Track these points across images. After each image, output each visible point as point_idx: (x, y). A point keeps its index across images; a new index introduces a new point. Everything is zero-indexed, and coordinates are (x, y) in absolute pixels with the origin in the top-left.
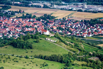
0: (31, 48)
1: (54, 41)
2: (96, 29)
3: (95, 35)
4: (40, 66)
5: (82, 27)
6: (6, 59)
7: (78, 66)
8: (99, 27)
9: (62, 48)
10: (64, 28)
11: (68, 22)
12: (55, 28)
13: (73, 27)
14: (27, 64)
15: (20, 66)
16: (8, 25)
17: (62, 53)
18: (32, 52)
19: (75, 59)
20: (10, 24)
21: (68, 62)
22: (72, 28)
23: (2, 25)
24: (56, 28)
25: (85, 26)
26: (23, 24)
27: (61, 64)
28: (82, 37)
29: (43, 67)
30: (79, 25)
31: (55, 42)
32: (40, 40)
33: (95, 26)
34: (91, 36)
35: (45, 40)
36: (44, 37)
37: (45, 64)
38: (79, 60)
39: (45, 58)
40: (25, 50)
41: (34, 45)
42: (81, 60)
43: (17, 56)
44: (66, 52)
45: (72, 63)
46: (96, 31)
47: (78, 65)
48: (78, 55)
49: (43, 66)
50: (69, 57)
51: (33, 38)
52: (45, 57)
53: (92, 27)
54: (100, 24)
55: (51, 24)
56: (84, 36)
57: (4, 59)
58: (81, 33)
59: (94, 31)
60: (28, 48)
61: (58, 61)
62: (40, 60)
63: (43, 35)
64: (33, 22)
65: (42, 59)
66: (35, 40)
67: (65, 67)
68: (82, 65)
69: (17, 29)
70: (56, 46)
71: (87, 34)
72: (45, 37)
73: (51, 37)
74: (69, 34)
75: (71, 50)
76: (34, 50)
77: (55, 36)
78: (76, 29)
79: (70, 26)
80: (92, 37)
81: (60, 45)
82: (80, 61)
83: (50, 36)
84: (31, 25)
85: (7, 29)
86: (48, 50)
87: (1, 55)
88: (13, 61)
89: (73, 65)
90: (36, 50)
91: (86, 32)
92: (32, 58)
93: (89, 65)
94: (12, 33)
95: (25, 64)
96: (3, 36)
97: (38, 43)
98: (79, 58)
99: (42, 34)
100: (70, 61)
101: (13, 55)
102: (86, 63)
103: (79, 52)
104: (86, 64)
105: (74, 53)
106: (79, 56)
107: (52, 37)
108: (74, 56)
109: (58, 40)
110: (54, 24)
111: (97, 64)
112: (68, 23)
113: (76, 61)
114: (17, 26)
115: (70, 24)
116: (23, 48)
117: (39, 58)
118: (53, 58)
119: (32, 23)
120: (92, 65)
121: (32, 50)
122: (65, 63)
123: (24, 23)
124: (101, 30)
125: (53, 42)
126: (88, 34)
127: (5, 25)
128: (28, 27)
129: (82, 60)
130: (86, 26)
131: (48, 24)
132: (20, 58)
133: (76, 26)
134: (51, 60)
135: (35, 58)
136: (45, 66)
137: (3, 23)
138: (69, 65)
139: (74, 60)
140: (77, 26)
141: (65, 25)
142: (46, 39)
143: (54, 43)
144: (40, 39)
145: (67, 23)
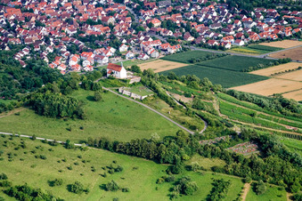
0: (80, 117)
1: (139, 97)
2: (254, 24)
3: (251, 42)
4: (102, 172)
5: (221, 19)
6: (16, 149)
7: (201, 171)
8: (262, 17)
9: (160, 116)
10: (178, 22)
11: (189, 4)
12: (157, 24)
13: (201, 20)
14: (69, 165)
15: (49, 173)
16: (46, 20)
17: (160, 131)
18: (81, 128)
19: (194, 150)
20: (52, 14)
21: (175, 161)
22: (199, 23)
23: (33, 19)
24: (159, 24)
25: (228, 15)
26: (80, 15)
27: (156, 165)
28: (222, 48)
29: (108, 175)
30: (215, 14)
31: (141, 101)
32: (103, 95)
33: (253, 13)
34: (242, 43)
35: (117, 94)
36: (113, 86)
37: (115, 166)
38: (204, 152)
39: (114, 148)
40: (65, 123)
41: (89, 108)
42: (209, 154)
43: (43, 142)
44: (172, 130)
45: (186, 163)
46: (254, 29)
47: (202, 169)
48: (201, 138)
49: (109, 172)
50: (177, 146)
51: (85, 88)
52: (115, 144)
53: (245, 17)
54: (266, 7)
55: (147, 13)
56: (226, 47)
57: (10, 149)
58: (220, 35)
59: (250, 30)
60: (72, 118)
61: (148, 157)
62: (101, 152)
63: (112, 79)
64: (107, 7)
65: (108, 150)
66: (92, 93)
67: (167, 176)
68: (213, 169)
69: (66, 30)
70: (145, 111)
71: (233, 40)
72: (116, 86)
73: (131, 86)
74: (191, 39)
75: (183, 123)
76: (87, 124)
77: (142, 82)
78: (207, 25)
79: (194, 16)
80: (245, 46)
81: (156, 108)
82: (206, 156)
83: (131, 83)
84: (100, 18)
85: (44, 31)
86: (125, 124)
87: (3, 136)
88: (33, 155)
89: (189, 168)
90: (92, 122)
91: (231, 33)
92: (81, 149)
93: (230, 168)
94: (52, 43)
95: (63, 166)
96: (31, 52)
97: (99, 103)
98: (205, 148)
99: (108, 75)
100: (182, 159)
101: (33, 139)
102: (224, 163)
103: (205, 127)
104: (222, 166)
105: (193, 133)
106: (205, 142)
107: (134, 84)
108: (191, 144)
109: (152, 94)
110: (156, 12)
111: (252, 168)
112: (190, 9)
113: (197, 156)
114: (67, 21)
115: (193, 9)
116: (59, 116)
117: (100, 147)
118: (136, 149)
119: (103, 12)
120: (238, 170)
121: (81, 123)
122: (168, 163)
123: (85, 10)
124: (267, 26)
125: (137, 99)
126: (235, 39)
127: (38, 18)
128: (92, 23)
129: (213, 155)
130: (231, 15)
131: (142, 12)
132: (50, 147)
133: (207, 16)
134: (131, 154)
135: (90, 146)
136: (116, 170)
137: (36, 12)
138: (177, 170)
139: (192, 154)
140: (210, 17)
141: (182, 14)
142: (120, 91)
143: (141, 103)
144: (105, 91)
145: (187, 9)
